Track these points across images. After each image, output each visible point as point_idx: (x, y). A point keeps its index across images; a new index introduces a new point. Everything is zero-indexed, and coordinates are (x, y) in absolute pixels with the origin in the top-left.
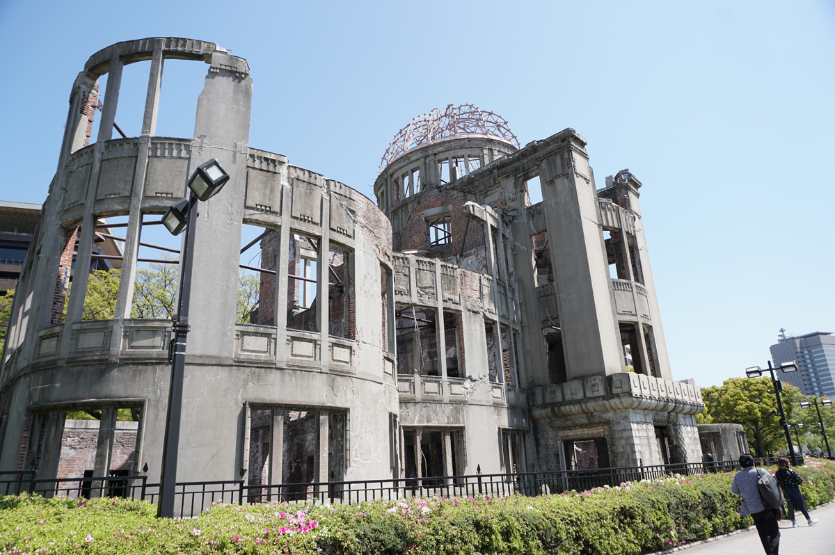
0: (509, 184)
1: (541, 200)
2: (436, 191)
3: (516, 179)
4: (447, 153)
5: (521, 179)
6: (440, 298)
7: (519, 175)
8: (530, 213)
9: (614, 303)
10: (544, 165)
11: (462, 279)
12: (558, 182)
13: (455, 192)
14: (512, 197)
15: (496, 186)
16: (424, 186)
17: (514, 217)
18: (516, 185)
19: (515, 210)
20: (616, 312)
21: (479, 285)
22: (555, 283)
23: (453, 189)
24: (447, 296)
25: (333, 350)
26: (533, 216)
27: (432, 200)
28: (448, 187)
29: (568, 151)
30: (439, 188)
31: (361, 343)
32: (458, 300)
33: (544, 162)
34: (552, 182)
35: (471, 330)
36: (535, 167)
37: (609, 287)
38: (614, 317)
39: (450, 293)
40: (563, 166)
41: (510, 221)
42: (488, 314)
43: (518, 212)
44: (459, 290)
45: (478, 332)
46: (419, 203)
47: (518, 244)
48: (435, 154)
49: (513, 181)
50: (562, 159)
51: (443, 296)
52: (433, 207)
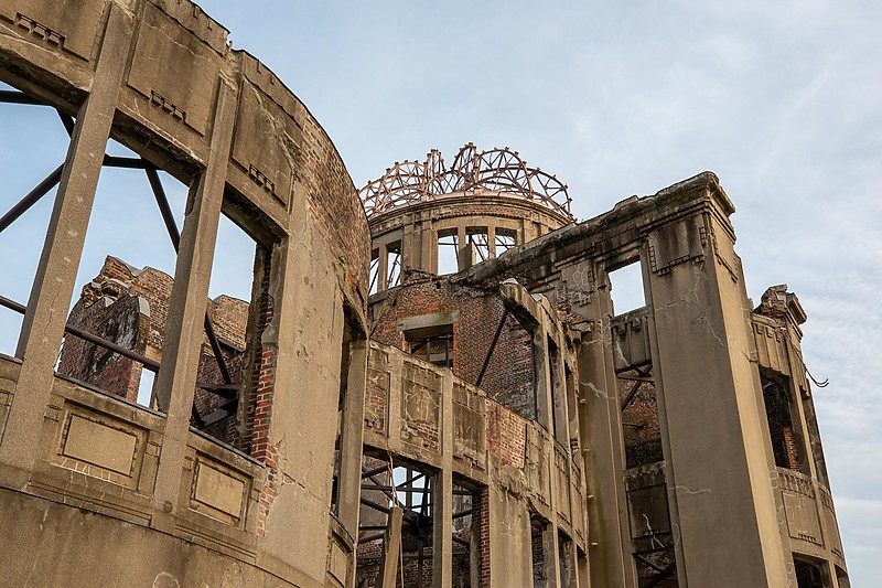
0: (577, 275)
1: (641, 302)
2: (430, 286)
3: (593, 264)
4: (457, 219)
5: (603, 266)
6: (448, 452)
7: (600, 259)
8: (617, 328)
9: (783, 517)
10: (653, 241)
11: (491, 424)
12: (680, 273)
13: (465, 289)
14: (581, 297)
15: (551, 278)
16: (407, 273)
17: (584, 334)
18: (592, 277)
19: (589, 322)
20: (785, 532)
21: (523, 442)
22: (664, 464)
23: (464, 283)
24: (463, 449)
25: (196, 473)
26: (623, 336)
27: (420, 302)
28: (454, 279)
29: (703, 214)
30: (436, 279)
31: (279, 478)
32: (483, 462)
33: (651, 235)
34: (667, 272)
35: (506, 531)
36: (634, 245)
37: (774, 484)
38: (785, 545)
39: (468, 445)
40: (691, 241)
41: (576, 341)
42: (536, 504)
43: (593, 328)
44: (486, 443)
45: (518, 537)
46: (395, 304)
47: (591, 385)
48: (434, 220)
49: (586, 268)
50: (691, 228)
51: (455, 449)
52: (420, 313)
